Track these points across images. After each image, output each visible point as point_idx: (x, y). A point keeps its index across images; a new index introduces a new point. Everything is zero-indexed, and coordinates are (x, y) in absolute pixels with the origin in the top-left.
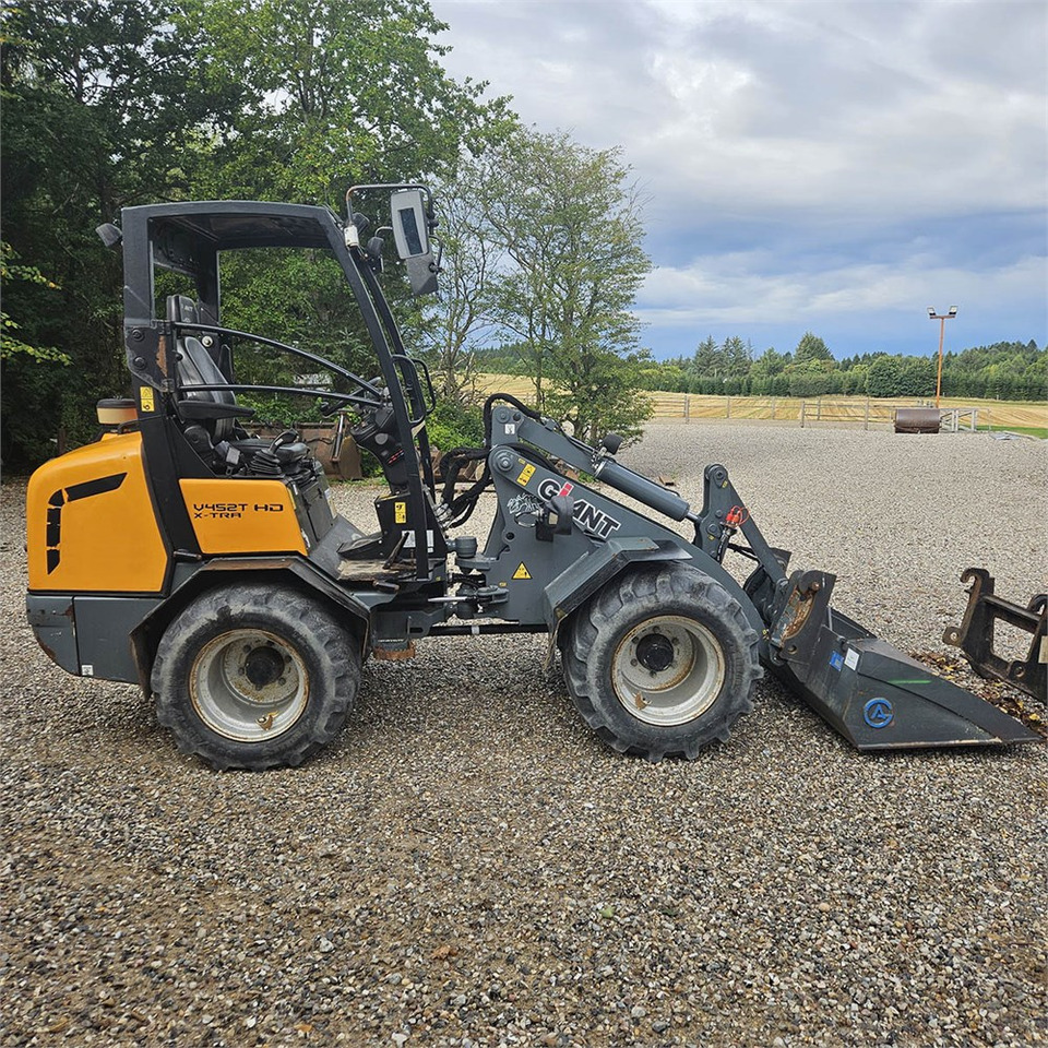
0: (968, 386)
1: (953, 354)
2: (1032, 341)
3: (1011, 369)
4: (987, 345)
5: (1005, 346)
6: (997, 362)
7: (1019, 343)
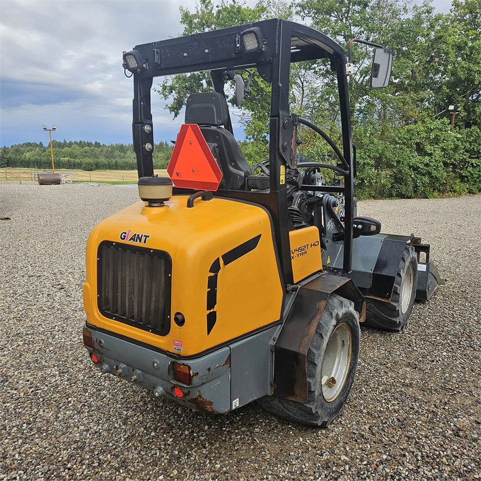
0: (22, 162)
1: (7, 147)
2: (41, 142)
3: (35, 154)
4: (22, 143)
5: (29, 144)
6: (28, 152)
7: (35, 143)
